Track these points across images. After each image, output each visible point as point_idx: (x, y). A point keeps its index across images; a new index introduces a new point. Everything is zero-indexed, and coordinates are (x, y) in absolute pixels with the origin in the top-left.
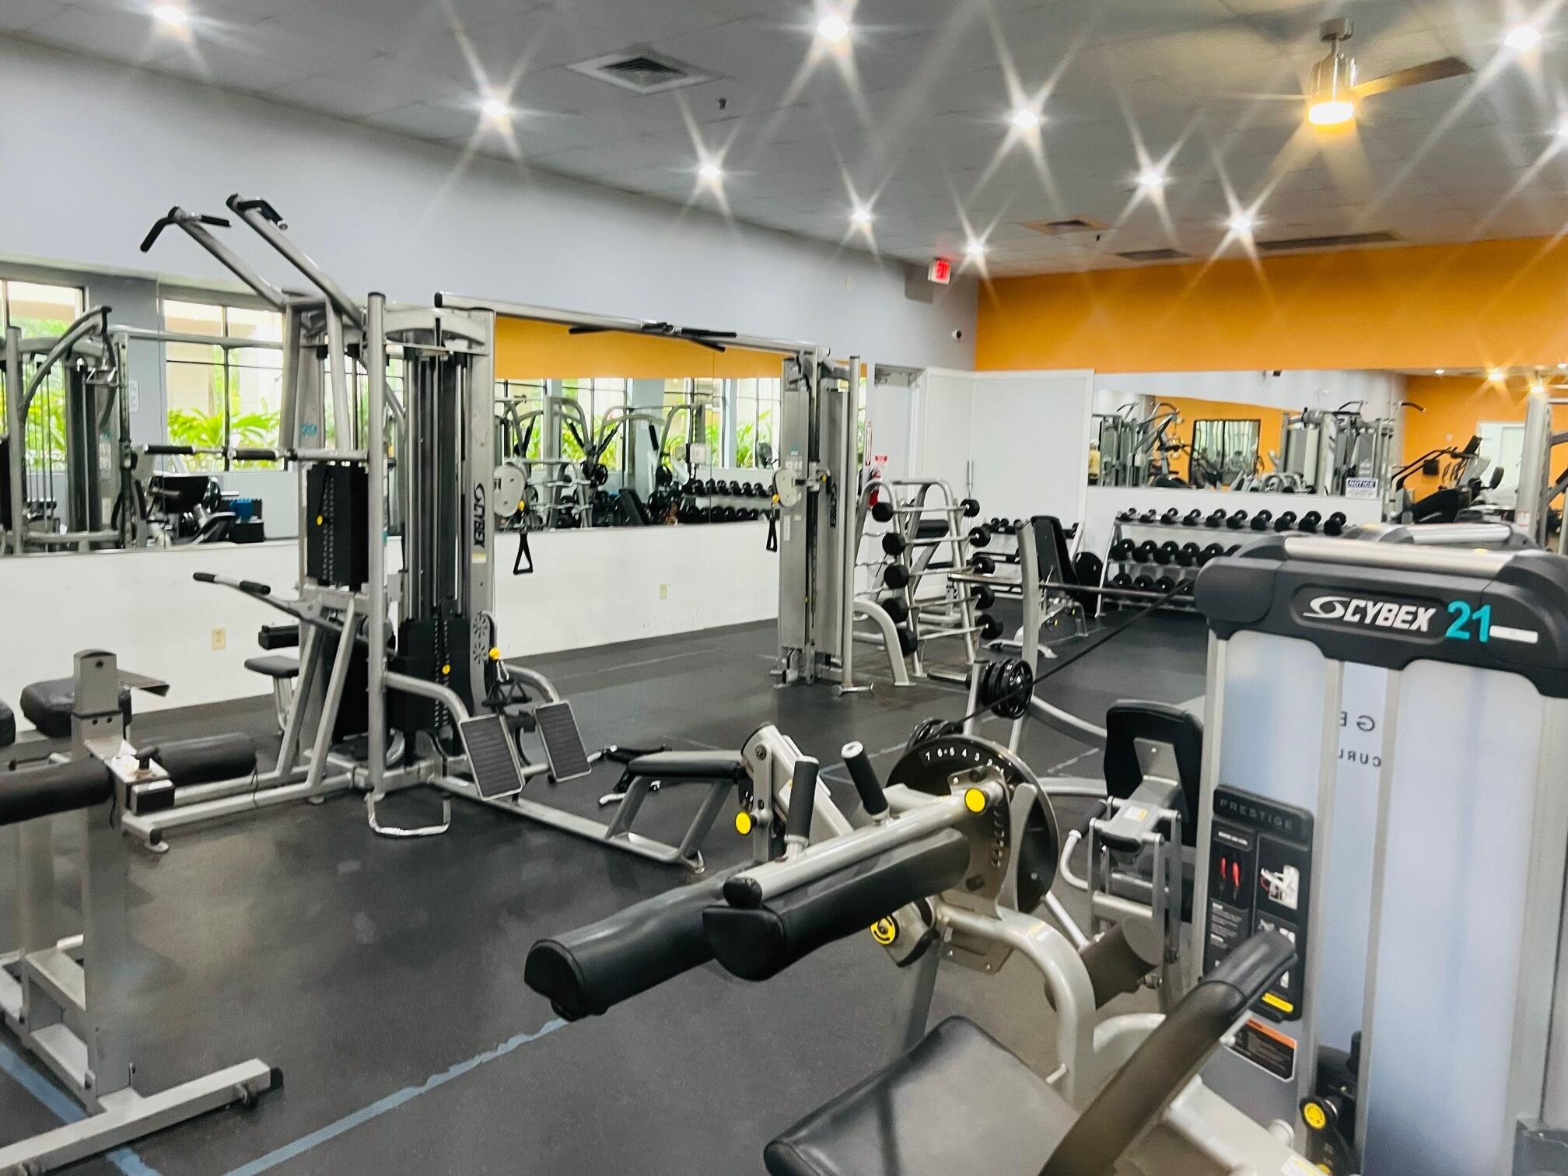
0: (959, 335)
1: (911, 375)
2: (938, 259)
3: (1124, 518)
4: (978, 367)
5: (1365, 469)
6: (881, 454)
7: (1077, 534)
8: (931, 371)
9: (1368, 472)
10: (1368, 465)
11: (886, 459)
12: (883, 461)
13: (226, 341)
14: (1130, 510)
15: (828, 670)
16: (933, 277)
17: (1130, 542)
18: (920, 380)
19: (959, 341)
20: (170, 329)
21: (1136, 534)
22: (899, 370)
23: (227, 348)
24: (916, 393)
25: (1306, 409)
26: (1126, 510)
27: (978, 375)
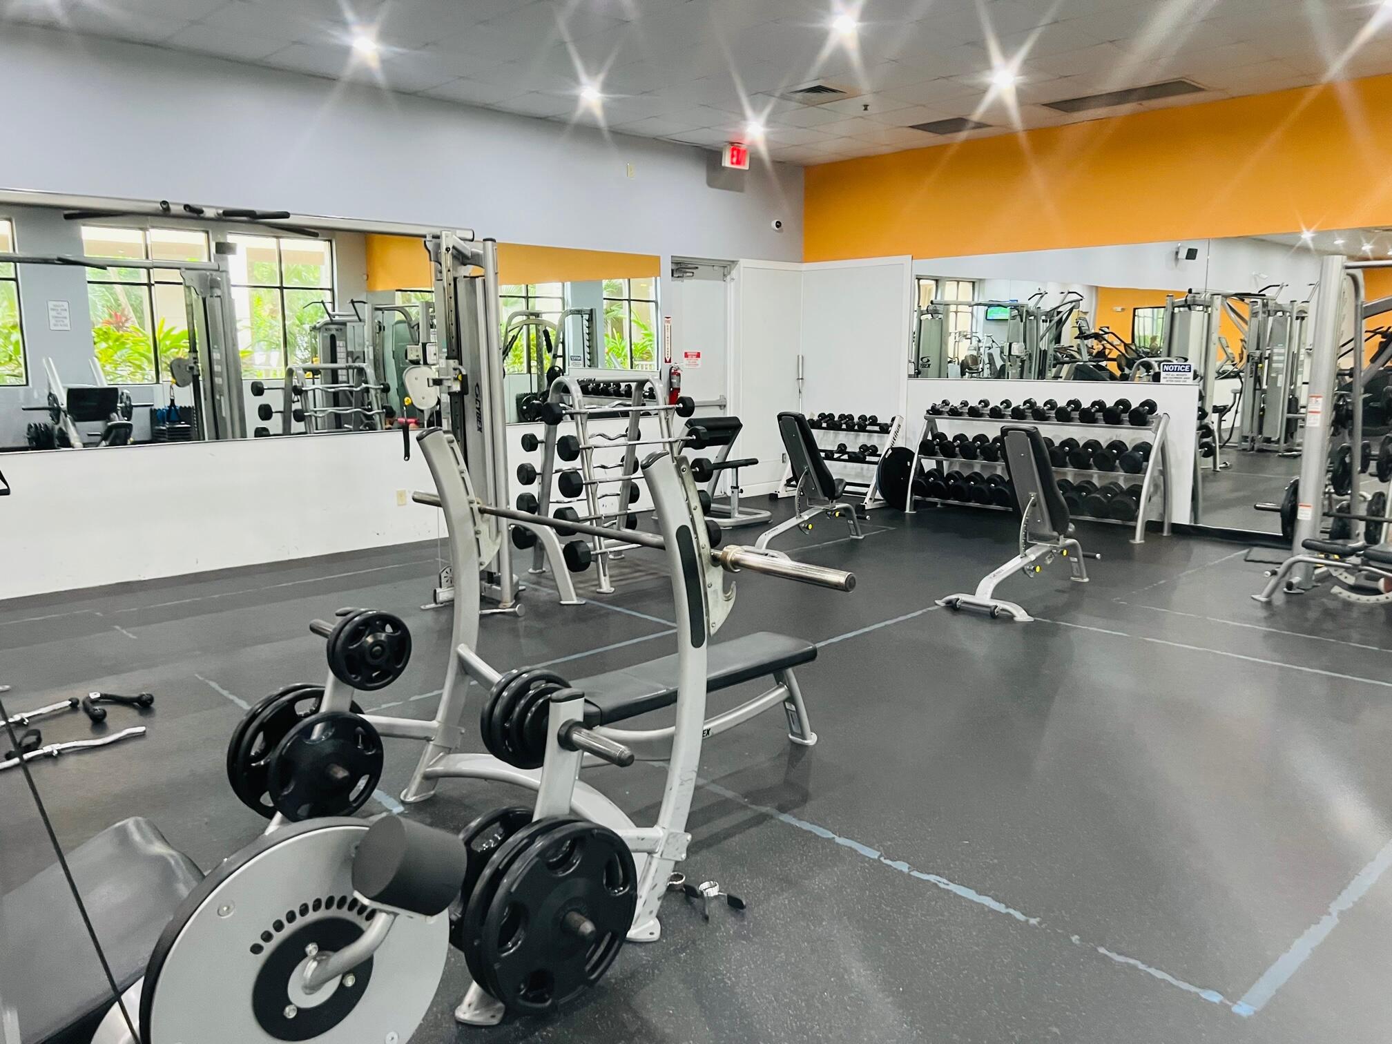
0: (779, 225)
1: (725, 268)
2: (732, 143)
3: (935, 411)
4: (804, 260)
5: (1279, 354)
6: (692, 350)
7: (893, 429)
8: (743, 263)
9: (1281, 358)
10: (1282, 351)
11: (698, 355)
12: (694, 358)
13: (148, 263)
14: (944, 402)
15: (490, 588)
16: (727, 162)
17: (942, 436)
18: (734, 273)
19: (781, 231)
20: (88, 255)
21: (949, 428)
22: (712, 263)
23: (148, 269)
24: (731, 286)
25: (1190, 291)
26: (939, 402)
27: (805, 266)
